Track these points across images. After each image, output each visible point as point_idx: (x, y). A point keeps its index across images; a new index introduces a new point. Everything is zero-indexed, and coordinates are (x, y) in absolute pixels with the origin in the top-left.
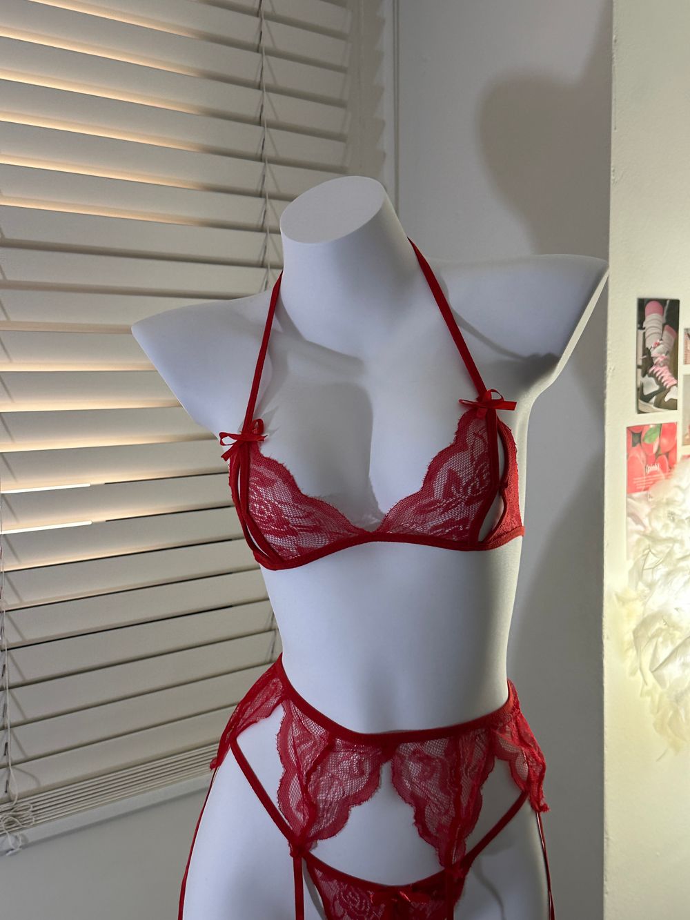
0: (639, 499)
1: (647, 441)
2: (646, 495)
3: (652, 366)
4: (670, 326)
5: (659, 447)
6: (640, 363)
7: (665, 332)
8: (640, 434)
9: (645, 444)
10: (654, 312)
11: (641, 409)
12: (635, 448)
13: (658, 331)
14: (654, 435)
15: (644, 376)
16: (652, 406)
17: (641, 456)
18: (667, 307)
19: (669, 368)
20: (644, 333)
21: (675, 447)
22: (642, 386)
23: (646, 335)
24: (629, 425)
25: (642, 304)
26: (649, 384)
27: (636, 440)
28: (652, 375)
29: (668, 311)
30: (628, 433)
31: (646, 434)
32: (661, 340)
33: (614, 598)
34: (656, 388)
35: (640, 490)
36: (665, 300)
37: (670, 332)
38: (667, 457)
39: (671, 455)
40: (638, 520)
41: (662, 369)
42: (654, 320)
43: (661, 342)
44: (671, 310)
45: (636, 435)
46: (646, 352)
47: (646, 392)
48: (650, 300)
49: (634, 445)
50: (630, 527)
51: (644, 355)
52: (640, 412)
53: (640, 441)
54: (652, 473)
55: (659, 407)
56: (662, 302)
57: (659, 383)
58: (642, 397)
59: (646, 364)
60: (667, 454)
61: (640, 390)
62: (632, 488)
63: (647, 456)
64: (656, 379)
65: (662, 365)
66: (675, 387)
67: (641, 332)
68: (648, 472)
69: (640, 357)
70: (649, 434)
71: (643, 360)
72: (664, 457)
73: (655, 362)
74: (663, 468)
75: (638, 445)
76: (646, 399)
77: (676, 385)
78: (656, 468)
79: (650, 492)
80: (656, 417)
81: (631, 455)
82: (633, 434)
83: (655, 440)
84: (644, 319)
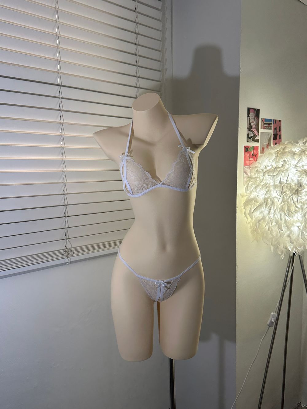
0: (247, 168)
1: (250, 151)
2: (249, 167)
3: (251, 128)
4: (257, 117)
5: (253, 153)
6: (248, 127)
7: (255, 119)
8: (248, 148)
10: (252, 112)
11: (249, 141)
13: (253, 118)
14: (252, 149)
15: (249, 131)
16: (251, 140)
17: (248, 155)
18: (256, 111)
19: (257, 130)
20: (249, 118)
21: (258, 153)
22: (249, 134)
23: (250, 119)
24: (245, 145)
25: (249, 109)
26: (251, 134)
27: (247, 150)
28: (251, 131)
29: (256, 112)
30: (244, 147)
32: (254, 121)
33: (240, 195)
34: (253, 135)
35: (247, 165)
36: (256, 109)
37: (256, 118)
39: (257, 156)
40: (247, 174)
41: (254, 130)
42: (252, 114)
44: (257, 112)
45: (247, 149)
46: (250, 124)
47: (250, 136)
48: (251, 108)
49: (246, 151)
50: (244, 176)
52: (248, 142)
53: (248, 150)
54: (251, 161)
55: (253, 141)
56: (255, 109)
57: (253, 133)
58: (248, 137)
59: (250, 128)
60: (256, 155)
61: (248, 135)
62: (245, 164)
63: (250, 155)
64: (253, 132)
65: (254, 128)
66: (258, 136)
67: (248, 118)
68: (250, 160)
70: (250, 148)
71: (249, 126)
72: (255, 156)
73: (252, 127)
74: (254, 159)
76: (250, 138)
77: (258, 135)
78: (252, 159)
79: (251, 166)
80: (252, 144)
81: (245, 154)
83: (252, 151)
84: (249, 114)
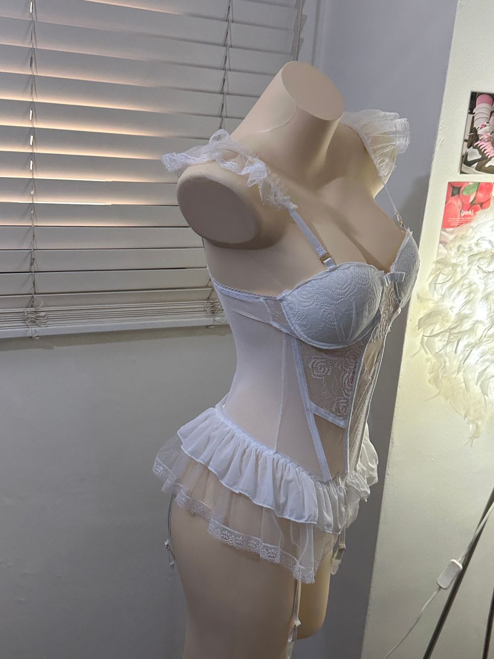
0: (452, 233)
1: (465, 193)
2: (457, 230)
3: (477, 141)
5: (475, 198)
6: (467, 138)
8: (459, 189)
9: (463, 195)
11: (463, 170)
12: (453, 197)
13: (487, 116)
14: (472, 190)
15: (469, 147)
16: (474, 170)
17: (457, 203)
20: (473, 117)
21: (489, 200)
22: (467, 155)
24: (451, 181)
27: (456, 191)
30: (449, 186)
31: (465, 188)
32: (488, 123)
33: (416, 296)
35: (453, 227)
38: (481, 206)
39: (483, 206)
41: (485, 144)
43: (488, 124)
45: (455, 189)
46: (473, 130)
47: (469, 159)
49: (453, 195)
50: (440, 251)
51: (471, 132)
52: (462, 172)
53: (459, 193)
54: (466, 216)
55: (479, 171)
60: (481, 203)
62: (446, 225)
63: (463, 204)
64: (480, 151)
65: (486, 140)
68: (463, 215)
69: (468, 133)
70: (467, 188)
72: (479, 206)
73: (480, 138)
75: (457, 196)
76: (469, 164)
78: (470, 213)
80: (475, 178)
81: (449, 202)
82: (453, 187)
83: (473, 193)
84: (475, 107)
